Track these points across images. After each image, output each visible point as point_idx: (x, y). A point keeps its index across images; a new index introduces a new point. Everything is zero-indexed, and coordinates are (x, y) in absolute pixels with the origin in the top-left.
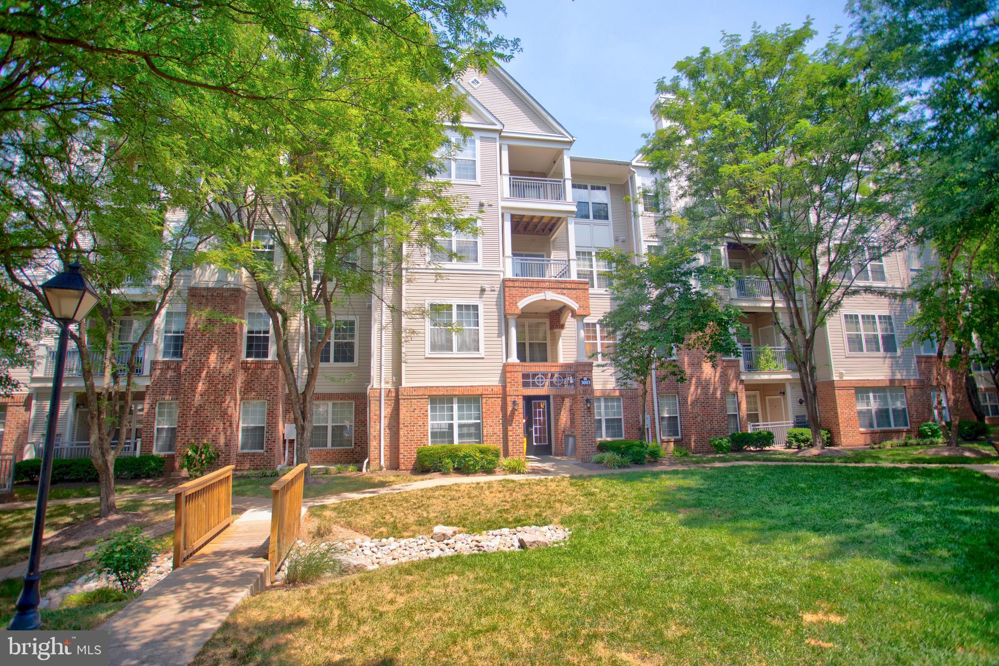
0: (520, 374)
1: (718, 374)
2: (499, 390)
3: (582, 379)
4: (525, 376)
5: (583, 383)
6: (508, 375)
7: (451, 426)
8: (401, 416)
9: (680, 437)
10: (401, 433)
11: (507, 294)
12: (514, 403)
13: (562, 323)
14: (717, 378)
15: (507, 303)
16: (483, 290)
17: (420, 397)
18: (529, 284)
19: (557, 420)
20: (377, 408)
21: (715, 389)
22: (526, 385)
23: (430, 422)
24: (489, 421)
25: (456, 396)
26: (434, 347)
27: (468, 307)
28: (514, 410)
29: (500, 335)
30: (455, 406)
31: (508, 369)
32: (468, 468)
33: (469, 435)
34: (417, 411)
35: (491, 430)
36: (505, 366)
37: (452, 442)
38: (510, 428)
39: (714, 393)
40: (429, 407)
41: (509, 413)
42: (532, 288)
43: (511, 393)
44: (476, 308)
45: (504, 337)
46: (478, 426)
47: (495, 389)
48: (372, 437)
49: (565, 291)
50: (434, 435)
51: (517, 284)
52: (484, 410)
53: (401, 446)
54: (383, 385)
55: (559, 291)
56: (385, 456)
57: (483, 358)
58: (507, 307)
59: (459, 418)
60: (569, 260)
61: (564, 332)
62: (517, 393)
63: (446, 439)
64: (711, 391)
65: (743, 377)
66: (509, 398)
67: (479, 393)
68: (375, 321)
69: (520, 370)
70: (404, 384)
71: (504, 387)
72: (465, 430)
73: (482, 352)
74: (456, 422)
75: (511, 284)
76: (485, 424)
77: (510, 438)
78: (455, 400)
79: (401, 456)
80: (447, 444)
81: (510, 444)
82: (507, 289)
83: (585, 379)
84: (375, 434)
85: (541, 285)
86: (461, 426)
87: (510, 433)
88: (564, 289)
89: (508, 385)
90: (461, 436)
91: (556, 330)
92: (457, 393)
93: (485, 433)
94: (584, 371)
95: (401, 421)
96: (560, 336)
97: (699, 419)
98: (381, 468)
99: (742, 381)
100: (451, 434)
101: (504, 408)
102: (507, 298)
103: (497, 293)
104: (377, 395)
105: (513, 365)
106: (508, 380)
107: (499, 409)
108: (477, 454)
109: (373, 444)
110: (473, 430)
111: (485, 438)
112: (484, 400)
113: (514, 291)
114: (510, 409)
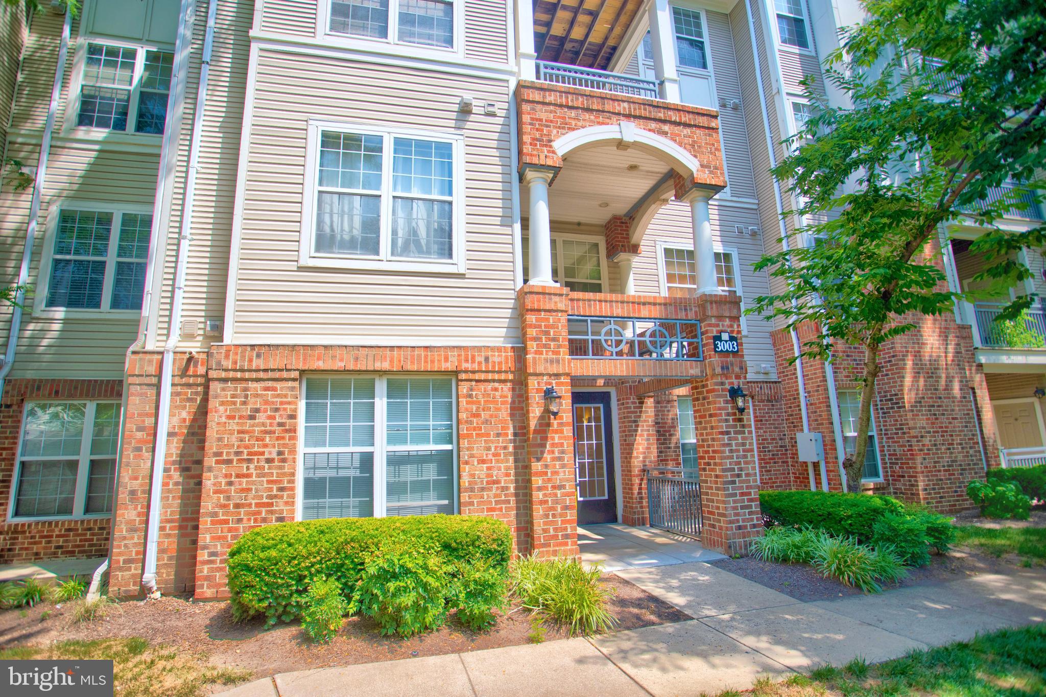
0: (563, 318)
1: (951, 348)
2: (506, 360)
3: (718, 338)
4: (576, 323)
5: (721, 346)
6: (531, 318)
7: (367, 461)
8: (212, 432)
9: (881, 479)
10: (209, 482)
11: (526, 118)
12: (549, 395)
13: (634, 241)
14: (950, 356)
15: (526, 139)
16: (465, 110)
17: (272, 376)
18: (580, 102)
19: (628, 448)
20: (149, 408)
21: (950, 380)
22: (578, 348)
23: (302, 449)
24: (478, 449)
25: (381, 373)
26: (324, 242)
27: (424, 147)
28: (548, 413)
29: (506, 221)
30: (381, 404)
31: (530, 302)
32: (397, 620)
33: (421, 487)
34: (261, 418)
35: (481, 471)
36: (522, 295)
37: (367, 510)
38: (536, 466)
39: (948, 388)
40: (302, 405)
41: (533, 424)
42: (588, 110)
43: (540, 369)
44: (445, 150)
45: (517, 227)
46: (445, 462)
47: (496, 358)
48: (123, 496)
49: (666, 128)
50: (314, 488)
51: (550, 98)
52: (463, 416)
53: (205, 522)
54: (174, 341)
55: (653, 125)
56: (161, 551)
57: (461, 276)
58: (527, 149)
59: (391, 440)
60: (662, 83)
61: (636, 262)
62: (554, 369)
63: (353, 501)
64: (943, 382)
65: (983, 359)
66: (533, 383)
67: (449, 366)
68: (169, 171)
69: (561, 306)
70: (229, 337)
71: (520, 352)
72: (409, 474)
73: (460, 261)
74: (381, 450)
75: (537, 96)
76: (465, 455)
77: (538, 496)
78: (381, 387)
79: (203, 555)
80: (353, 518)
81: (538, 512)
82: (526, 107)
83: (725, 336)
84: (136, 484)
85: (609, 106)
86: (395, 461)
87: (537, 481)
88: (664, 121)
89: (532, 346)
90: (393, 490)
91: (622, 256)
92: (386, 366)
93: (465, 481)
94: (720, 318)
95: (211, 445)
96: (629, 268)
97: (926, 441)
98: (144, 592)
99: (980, 366)
100: (366, 485)
101: (519, 408)
102: (527, 128)
103: (500, 121)
104: (152, 370)
105: (544, 293)
106: (532, 332)
107: (504, 413)
108: (433, 562)
109: (126, 515)
110: (431, 473)
111: (465, 497)
112: (464, 388)
113: (543, 113)
114: (535, 412)
